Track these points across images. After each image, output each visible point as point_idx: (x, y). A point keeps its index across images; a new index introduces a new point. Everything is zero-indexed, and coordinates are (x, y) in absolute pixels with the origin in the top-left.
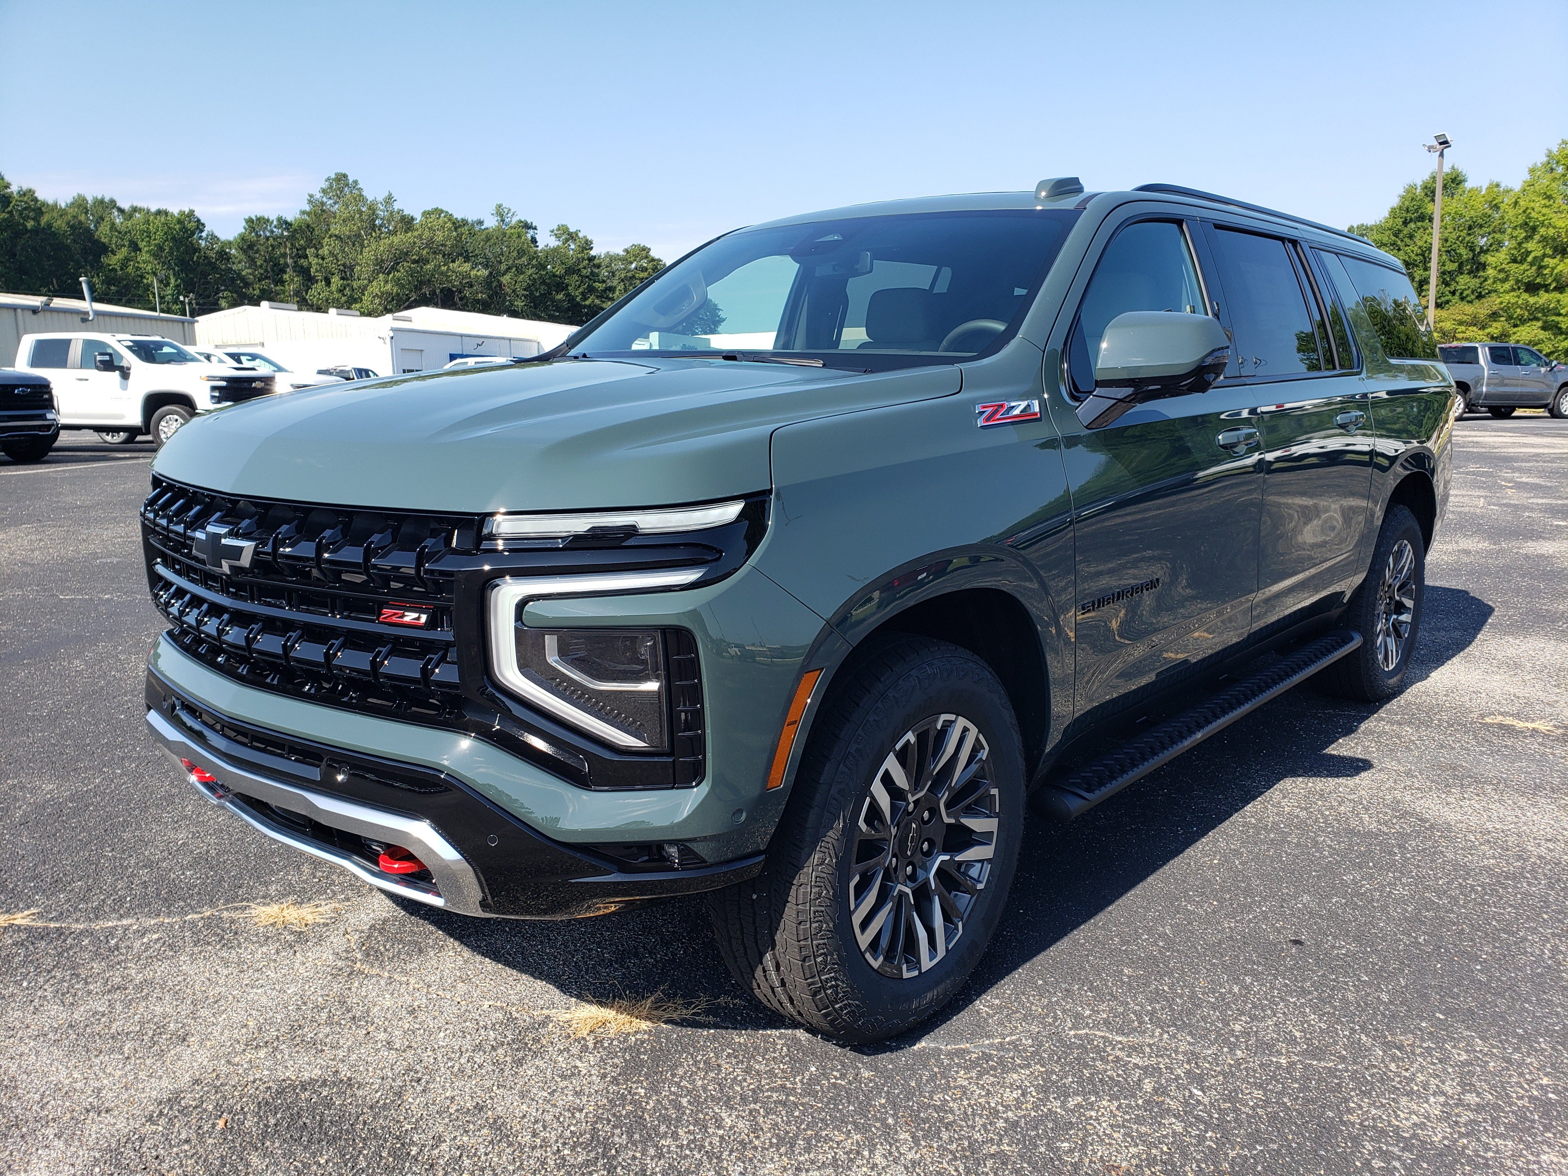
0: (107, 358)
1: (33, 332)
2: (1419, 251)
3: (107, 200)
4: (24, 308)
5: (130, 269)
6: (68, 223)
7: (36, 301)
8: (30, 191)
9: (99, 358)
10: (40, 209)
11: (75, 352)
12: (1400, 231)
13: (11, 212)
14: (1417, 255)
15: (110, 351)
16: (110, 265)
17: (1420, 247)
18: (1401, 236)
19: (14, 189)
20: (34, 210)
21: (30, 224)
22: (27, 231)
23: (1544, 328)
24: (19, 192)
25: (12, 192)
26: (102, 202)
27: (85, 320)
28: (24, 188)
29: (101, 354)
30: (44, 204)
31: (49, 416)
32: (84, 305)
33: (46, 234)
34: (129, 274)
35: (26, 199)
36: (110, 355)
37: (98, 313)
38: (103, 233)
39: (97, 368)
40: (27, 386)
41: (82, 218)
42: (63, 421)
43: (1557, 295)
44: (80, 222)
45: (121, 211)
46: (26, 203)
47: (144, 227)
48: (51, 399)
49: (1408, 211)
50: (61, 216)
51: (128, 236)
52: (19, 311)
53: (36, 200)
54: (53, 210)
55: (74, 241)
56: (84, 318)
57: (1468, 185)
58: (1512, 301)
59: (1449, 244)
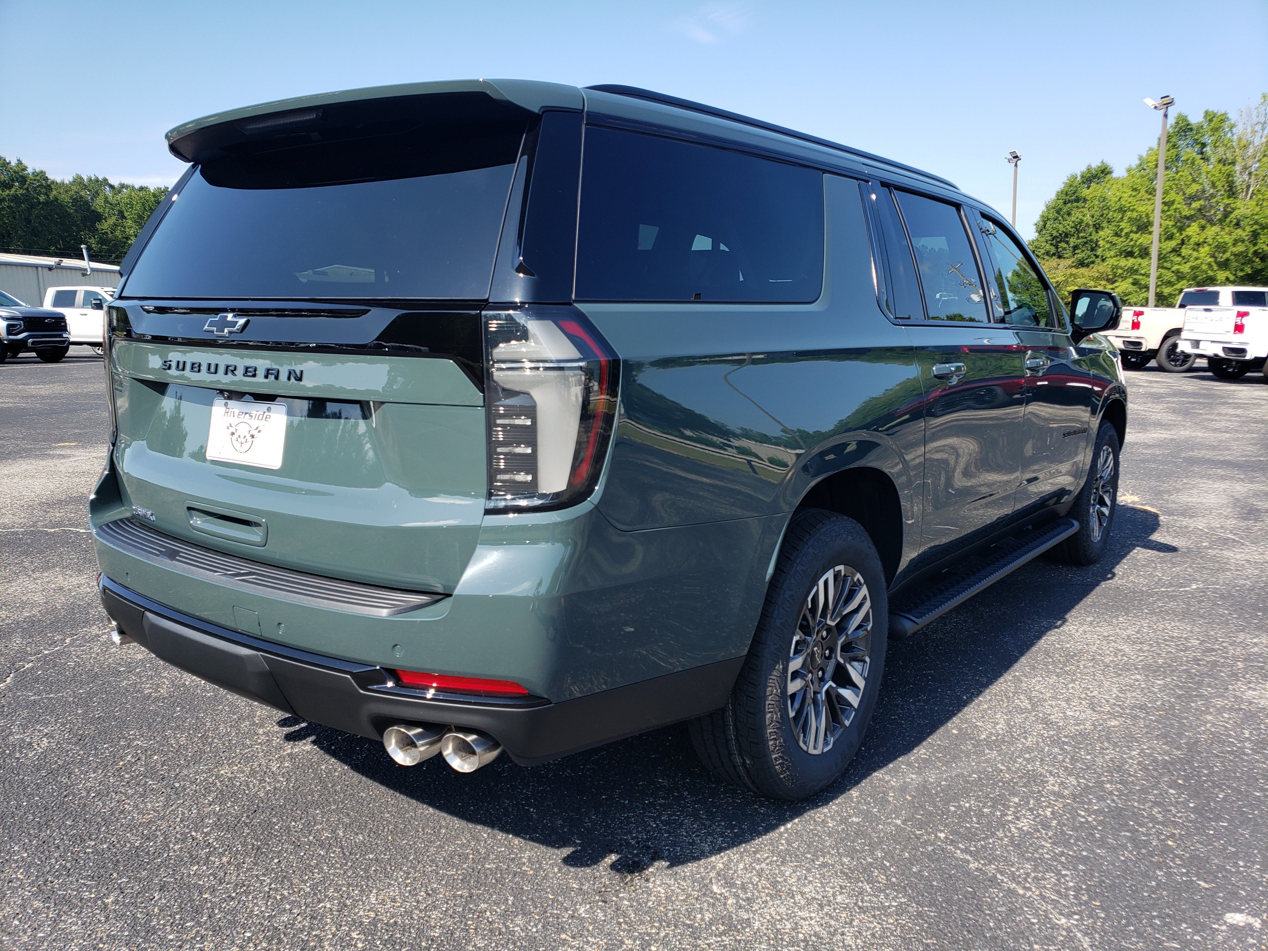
0: (98, 302)
1: (54, 286)
2: (1073, 225)
3: (100, 178)
4: (43, 266)
5: (118, 233)
6: (71, 197)
7: (51, 261)
8: (42, 172)
9: (94, 302)
10: (49, 186)
11: (80, 298)
12: (1061, 209)
13: (27, 189)
14: (1072, 227)
15: (100, 297)
16: (103, 230)
17: (1073, 222)
18: (1062, 213)
19: (30, 170)
20: (45, 187)
21: (42, 198)
22: (39, 203)
23: (1133, 284)
24: (33, 173)
25: (29, 174)
26: (97, 180)
27: (84, 275)
28: (37, 170)
29: (95, 300)
30: (53, 182)
31: (65, 335)
32: (84, 264)
33: (54, 205)
34: (116, 237)
35: (38, 178)
36: (100, 300)
37: (93, 270)
38: (98, 204)
39: (93, 308)
40: (53, 318)
41: (83, 193)
42: (72, 340)
43: (1139, 260)
44: (81, 197)
45: (112, 187)
46: (38, 181)
47: (128, 201)
48: (65, 326)
49: (1067, 195)
50: (66, 192)
51: (118, 208)
52: (40, 268)
53: (46, 179)
54: (60, 187)
55: (76, 211)
56: (83, 272)
57: (1114, 175)
58: (1115, 264)
59: (1094, 219)
